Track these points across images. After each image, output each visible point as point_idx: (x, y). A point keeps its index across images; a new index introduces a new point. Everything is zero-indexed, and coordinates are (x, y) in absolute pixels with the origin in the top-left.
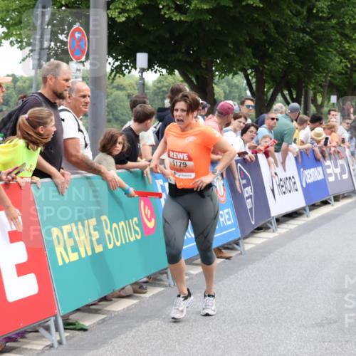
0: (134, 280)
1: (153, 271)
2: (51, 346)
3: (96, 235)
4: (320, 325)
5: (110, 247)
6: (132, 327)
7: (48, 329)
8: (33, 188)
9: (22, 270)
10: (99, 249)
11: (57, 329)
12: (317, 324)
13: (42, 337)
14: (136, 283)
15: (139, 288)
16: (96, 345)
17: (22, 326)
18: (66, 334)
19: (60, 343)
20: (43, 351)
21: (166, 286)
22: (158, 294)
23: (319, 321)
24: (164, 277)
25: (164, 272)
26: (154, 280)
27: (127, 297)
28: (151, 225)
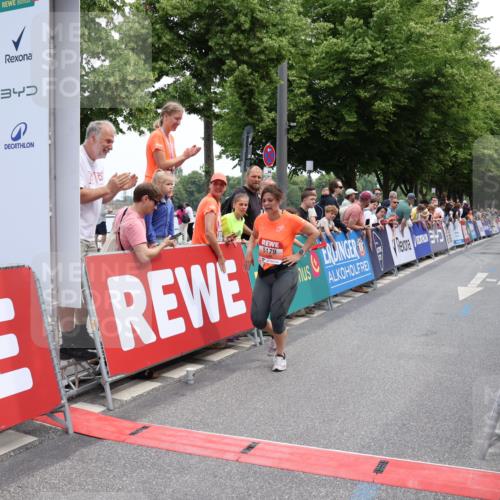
0: (306, 306)
1: (317, 301)
2: (255, 345)
4: (427, 335)
6: (304, 335)
7: (253, 335)
8: (243, 246)
9: (236, 298)
11: (259, 335)
12: (423, 335)
13: (249, 340)
17: (237, 332)
18: (264, 338)
19: (260, 343)
20: (250, 348)
21: (326, 310)
22: (321, 315)
23: (425, 332)
24: (325, 304)
25: (324, 301)
26: (319, 306)
27: (302, 316)
28: (317, 270)
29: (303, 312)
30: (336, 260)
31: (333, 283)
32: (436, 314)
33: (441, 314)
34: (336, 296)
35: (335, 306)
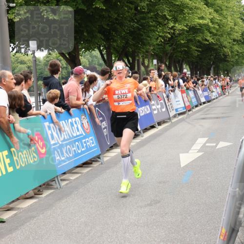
1: (46, 180)
3: (8, 161)
4: (150, 205)
5: (18, 167)
6: (34, 217)
10: (10, 169)
14: (35, 189)
15: (38, 192)
16: (11, 231)
21: (54, 189)
22: (50, 194)
23: (149, 202)
24: (53, 183)
25: (53, 180)
26: (47, 185)
27: (31, 198)
28: (43, 151)
29: (32, 194)
30: (62, 139)
31: (61, 162)
32: (160, 183)
33: (164, 182)
34: (64, 173)
35: (63, 184)
